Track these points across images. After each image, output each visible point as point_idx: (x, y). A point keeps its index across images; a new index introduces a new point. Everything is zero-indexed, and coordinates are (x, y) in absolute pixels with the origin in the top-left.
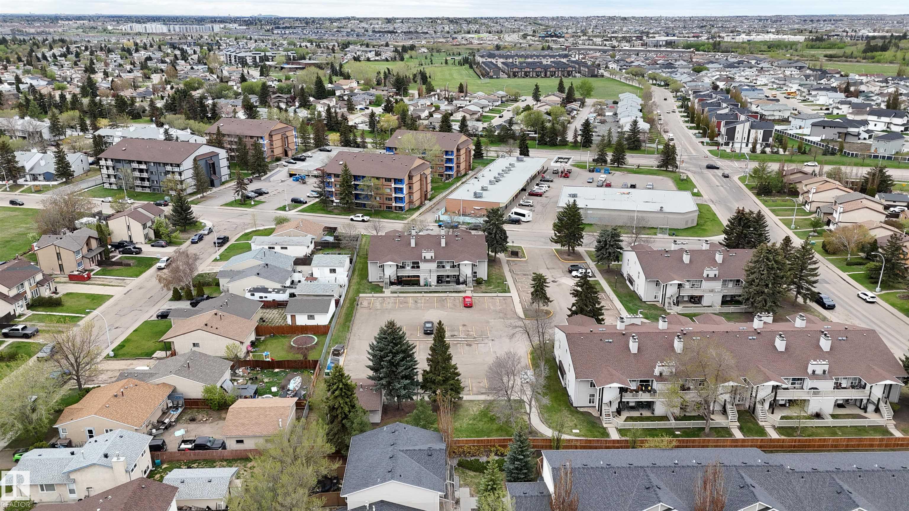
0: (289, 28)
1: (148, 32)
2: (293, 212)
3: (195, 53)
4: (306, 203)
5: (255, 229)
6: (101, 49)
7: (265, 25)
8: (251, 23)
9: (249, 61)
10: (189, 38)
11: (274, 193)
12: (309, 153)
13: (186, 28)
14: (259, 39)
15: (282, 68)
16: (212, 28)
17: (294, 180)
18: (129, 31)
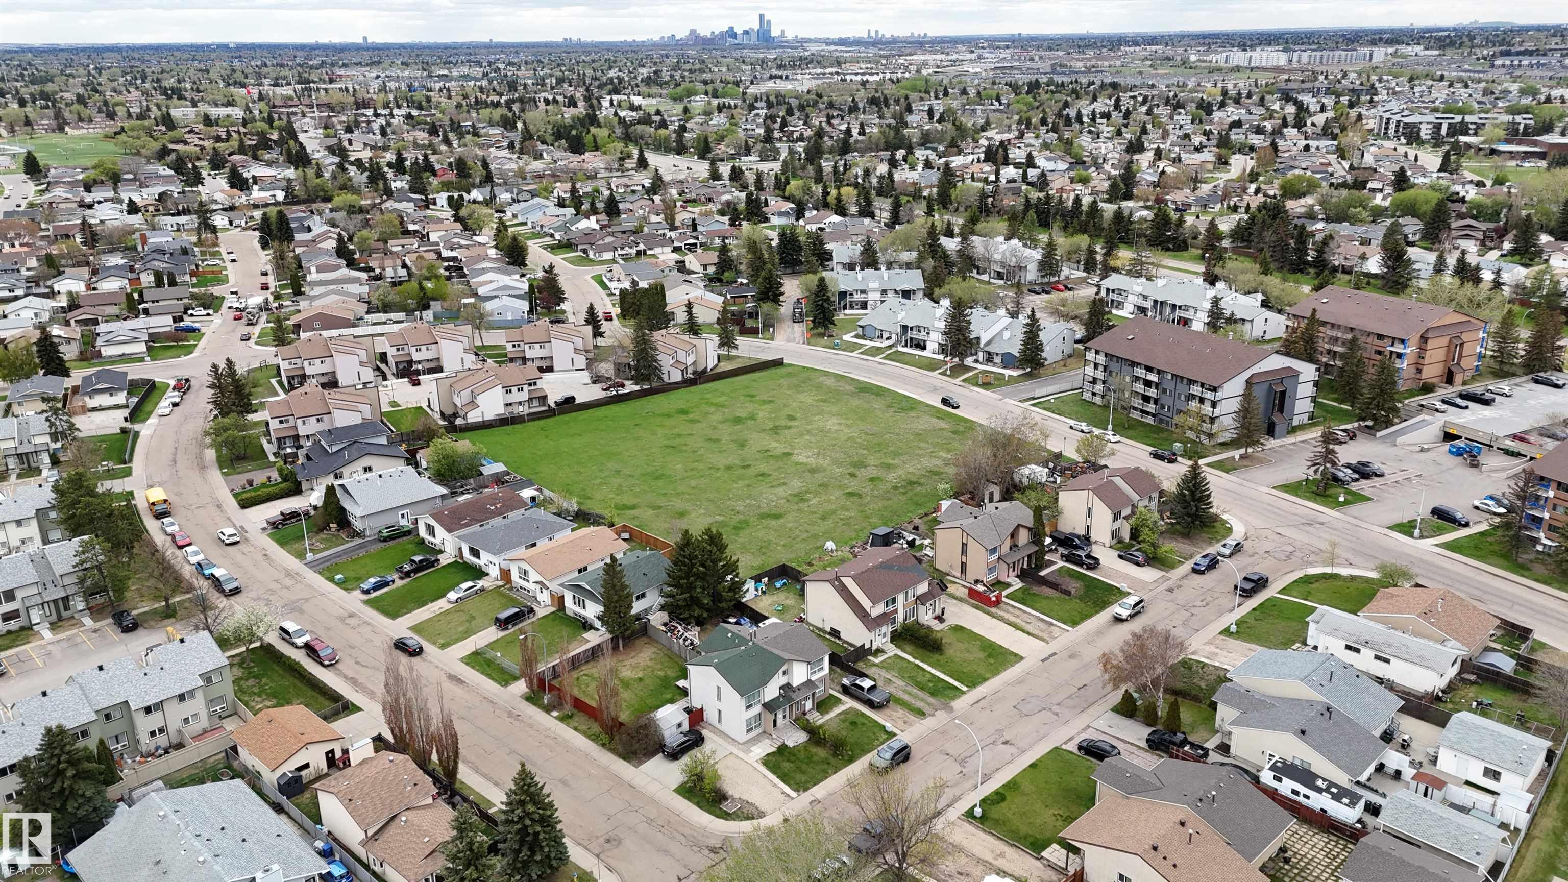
0: (1530, 53)
1: (1252, 65)
2: (1428, 544)
3: (1323, 109)
4: (1467, 525)
5: (1328, 570)
6: (1167, 102)
7: (1480, 46)
8: (1452, 44)
9: (1425, 132)
10: (1321, 78)
11: (1395, 478)
12: (1504, 386)
13: (1322, 57)
14: (1461, 80)
15: (1493, 152)
16: (1371, 55)
17: (1450, 452)
18: (1222, 64)
